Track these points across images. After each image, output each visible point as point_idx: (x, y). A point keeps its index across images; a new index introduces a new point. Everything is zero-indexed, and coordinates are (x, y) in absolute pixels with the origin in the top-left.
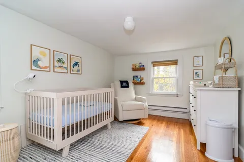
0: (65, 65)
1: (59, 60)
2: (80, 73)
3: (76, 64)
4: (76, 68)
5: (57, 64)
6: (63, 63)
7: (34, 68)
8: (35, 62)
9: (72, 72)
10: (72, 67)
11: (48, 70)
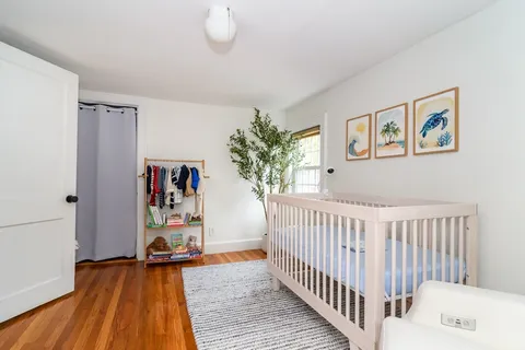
0: (401, 137)
1: (388, 129)
2: (451, 146)
3: (436, 120)
4: (435, 133)
5: (382, 140)
6: (396, 131)
7: (350, 157)
8: (351, 148)
9: (418, 150)
10: (419, 136)
11: (366, 156)
